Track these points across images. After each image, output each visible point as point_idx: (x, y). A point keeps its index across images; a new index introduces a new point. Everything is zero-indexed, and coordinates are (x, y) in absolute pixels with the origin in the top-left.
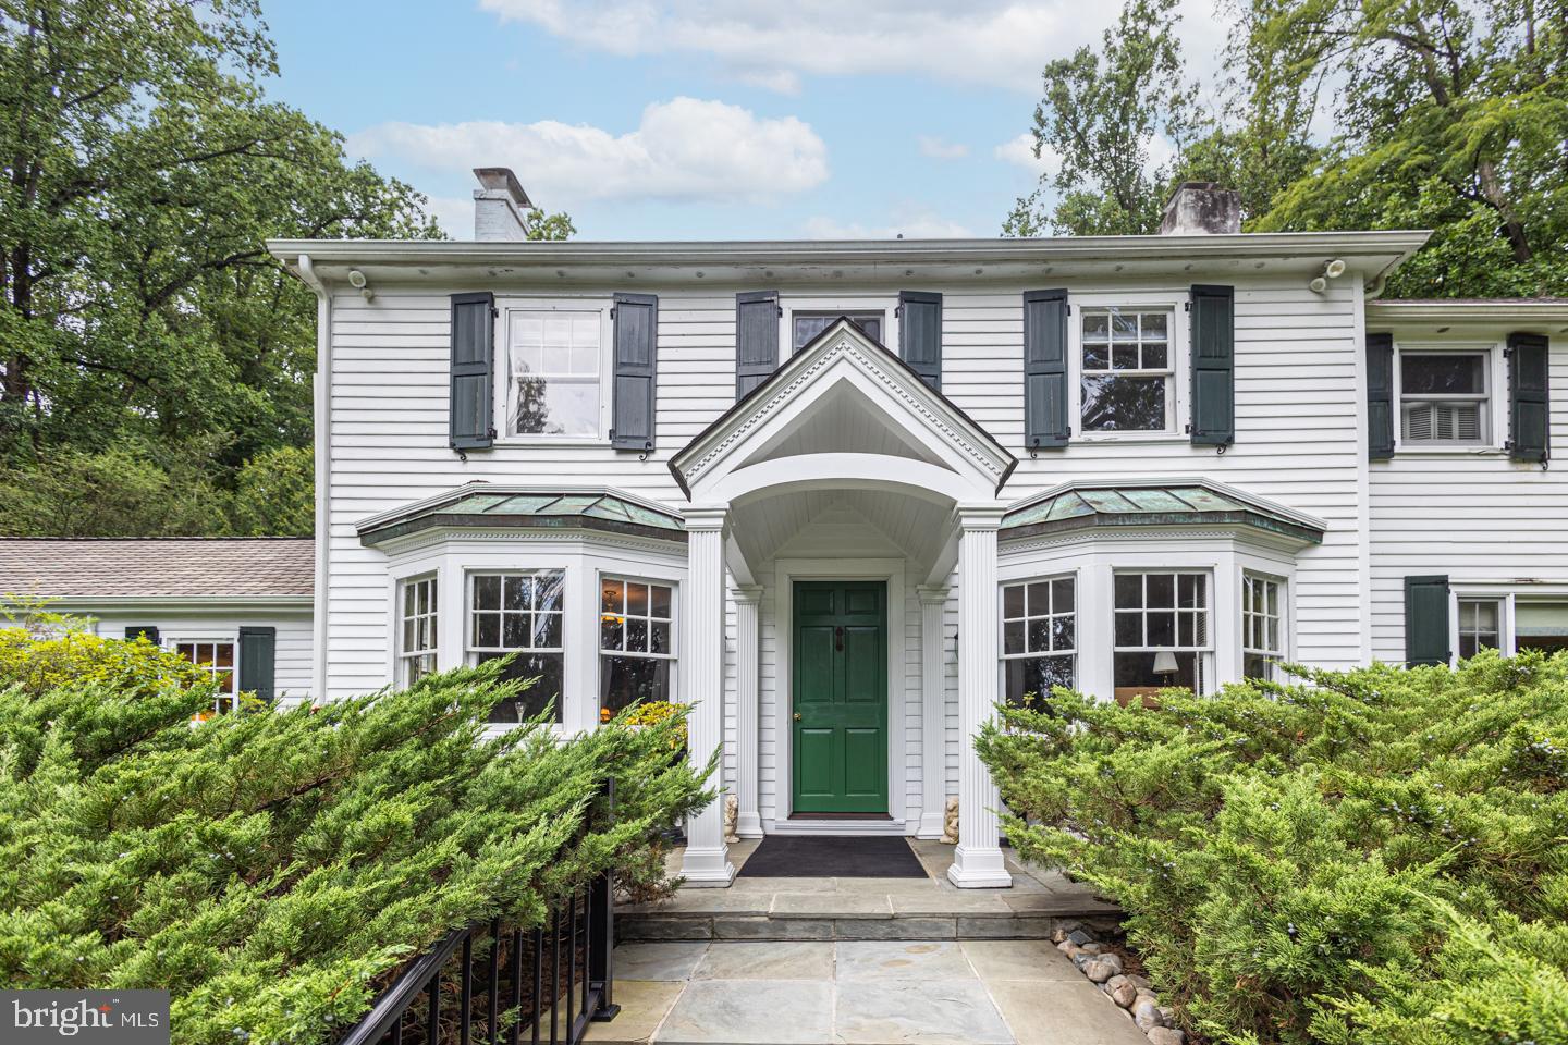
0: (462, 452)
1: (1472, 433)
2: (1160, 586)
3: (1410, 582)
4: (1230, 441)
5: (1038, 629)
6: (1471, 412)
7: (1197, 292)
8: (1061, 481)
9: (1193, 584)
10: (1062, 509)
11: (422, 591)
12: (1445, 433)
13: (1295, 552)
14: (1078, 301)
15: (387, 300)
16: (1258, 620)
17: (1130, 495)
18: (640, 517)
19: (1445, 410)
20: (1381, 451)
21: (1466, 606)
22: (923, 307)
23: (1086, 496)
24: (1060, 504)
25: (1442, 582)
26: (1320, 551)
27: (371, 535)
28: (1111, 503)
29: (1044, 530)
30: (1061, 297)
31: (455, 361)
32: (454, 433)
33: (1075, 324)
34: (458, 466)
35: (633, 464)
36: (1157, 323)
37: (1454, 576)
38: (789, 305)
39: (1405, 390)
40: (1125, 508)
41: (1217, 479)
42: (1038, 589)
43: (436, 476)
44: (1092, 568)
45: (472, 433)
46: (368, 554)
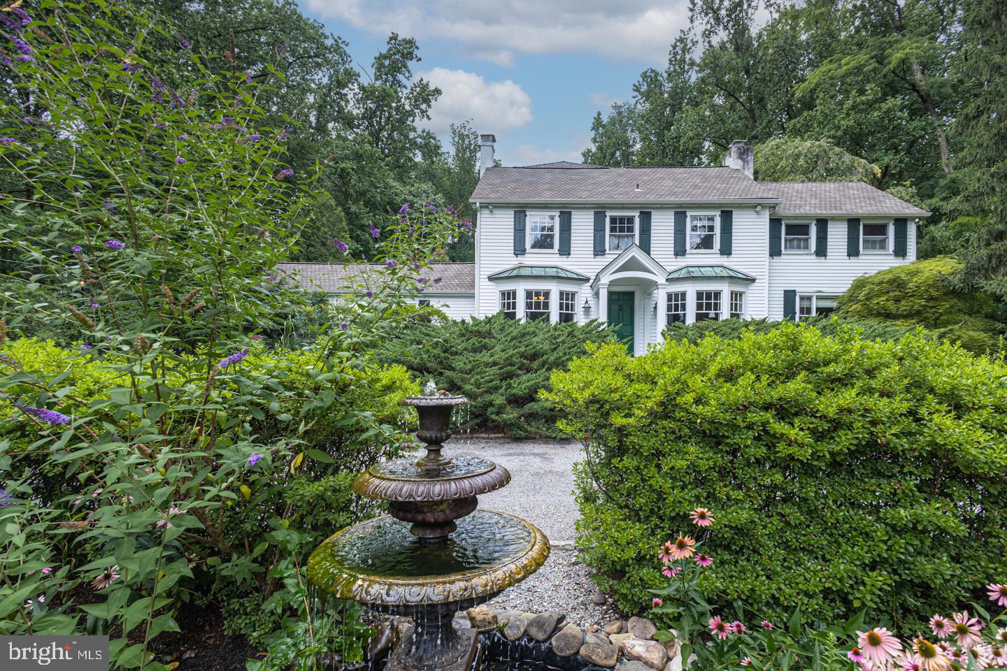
0: (516, 255)
1: (806, 247)
2: (709, 295)
3: (785, 291)
4: (730, 254)
5: (676, 306)
6: (807, 240)
7: (722, 212)
8: (684, 264)
9: (717, 295)
10: (683, 274)
11: (509, 296)
12: (799, 247)
13: (747, 285)
14: (689, 214)
15: (496, 211)
16: (736, 304)
17: (702, 269)
18: (570, 275)
19: (799, 240)
20: (775, 252)
21: (802, 298)
22: (646, 217)
23: (690, 269)
24: (683, 271)
25: (794, 291)
26: (755, 285)
27: (491, 279)
28: (697, 273)
29: (678, 279)
30: (685, 213)
31: (515, 230)
32: (515, 250)
33: (688, 220)
34: (516, 259)
35: (564, 258)
36: (711, 219)
37: (798, 290)
38: (609, 214)
39: (787, 234)
40: (700, 274)
41: (726, 264)
42: (676, 295)
43: (509, 261)
44: (691, 290)
45: (519, 250)
46: (490, 283)
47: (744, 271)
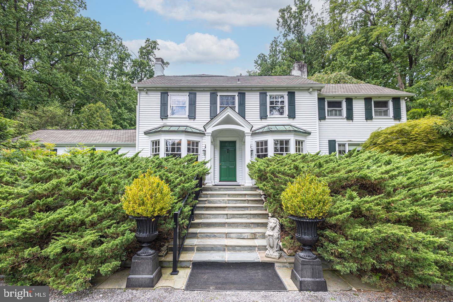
0: (162, 119)
1: (340, 115)
2: (281, 142)
3: (329, 141)
4: (295, 118)
5: (262, 149)
6: (340, 111)
7: (289, 92)
8: (266, 124)
9: (287, 142)
10: (266, 129)
11: (156, 143)
12: (336, 115)
13: (306, 136)
14: (268, 94)
15: (149, 93)
16: (299, 148)
17: (277, 127)
18: (194, 131)
19: (336, 110)
20: (322, 117)
21: (339, 145)
22: (242, 95)
23: (270, 127)
24: (266, 128)
25: (335, 141)
26: (310, 136)
27: (146, 133)
28: (274, 128)
29: (262, 133)
30: (266, 93)
31: (161, 104)
32: (161, 116)
33: (268, 98)
34: (161, 121)
35: (192, 121)
36: (282, 97)
37: (337, 140)
38: (219, 94)
39: (328, 107)
40: (276, 129)
41: (292, 124)
42: (262, 142)
43: (158, 123)
44: (271, 139)
45: (164, 116)
46: (145, 136)
47: (304, 128)
